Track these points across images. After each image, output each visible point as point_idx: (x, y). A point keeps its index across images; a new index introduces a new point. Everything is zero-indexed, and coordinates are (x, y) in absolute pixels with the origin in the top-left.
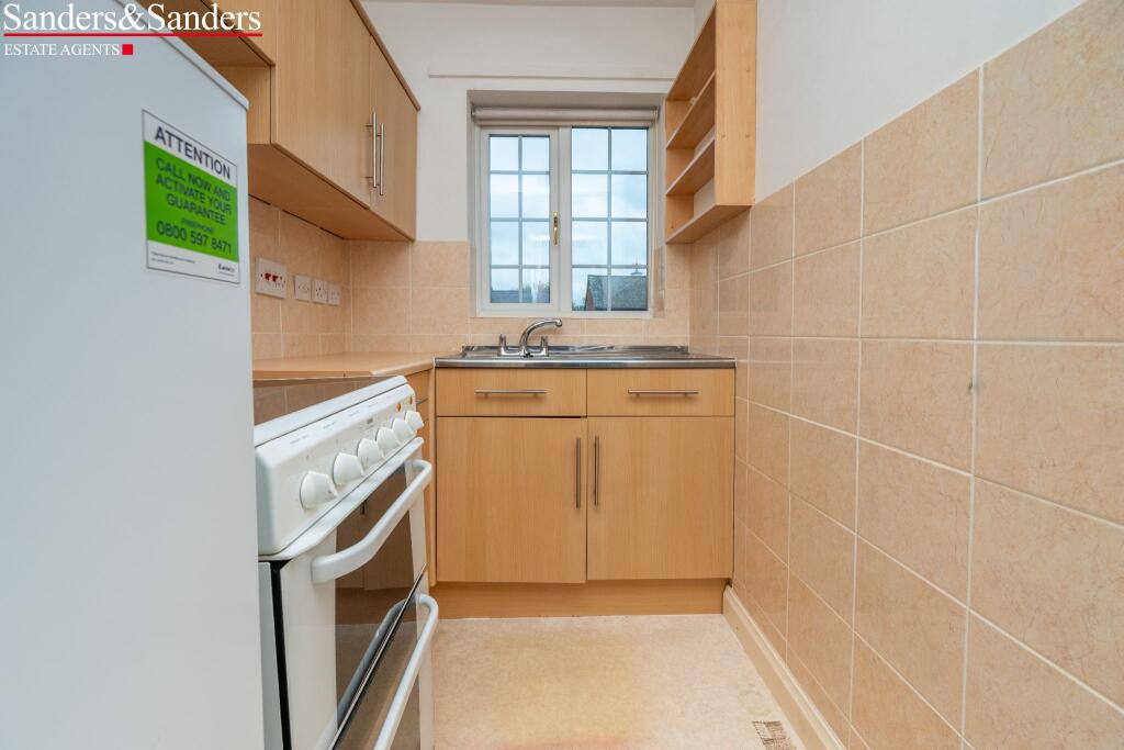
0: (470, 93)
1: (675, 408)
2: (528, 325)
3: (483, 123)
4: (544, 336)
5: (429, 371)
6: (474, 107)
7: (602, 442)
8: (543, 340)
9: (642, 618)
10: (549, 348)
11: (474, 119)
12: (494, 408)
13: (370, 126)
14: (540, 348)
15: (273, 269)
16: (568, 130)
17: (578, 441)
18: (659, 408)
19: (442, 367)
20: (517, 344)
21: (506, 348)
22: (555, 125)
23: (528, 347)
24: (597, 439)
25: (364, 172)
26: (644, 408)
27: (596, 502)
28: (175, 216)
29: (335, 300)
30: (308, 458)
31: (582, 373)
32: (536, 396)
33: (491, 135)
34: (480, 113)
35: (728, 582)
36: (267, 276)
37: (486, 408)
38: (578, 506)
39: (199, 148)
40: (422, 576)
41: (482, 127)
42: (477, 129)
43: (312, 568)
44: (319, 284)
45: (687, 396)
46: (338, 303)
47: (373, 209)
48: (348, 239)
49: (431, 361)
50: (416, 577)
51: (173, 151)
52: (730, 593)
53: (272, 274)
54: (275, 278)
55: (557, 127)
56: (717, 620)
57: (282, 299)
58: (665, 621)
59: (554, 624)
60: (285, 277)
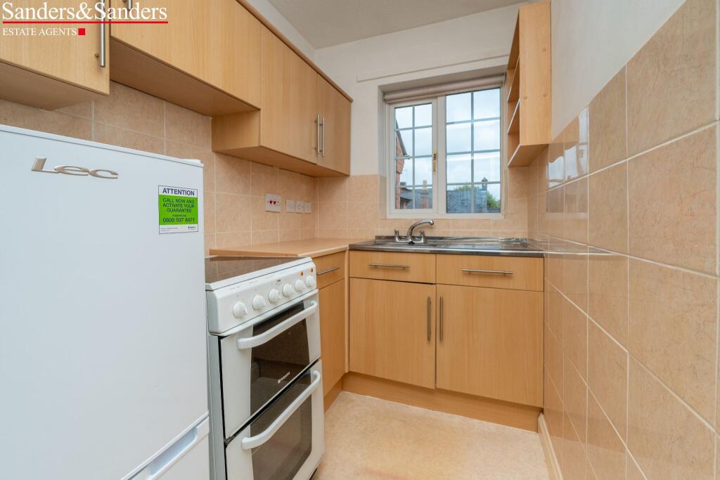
0: (380, 87)
1: (497, 283)
2: (413, 223)
3: (390, 102)
4: (422, 230)
5: (344, 251)
6: (384, 93)
7: (446, 301)
8: (423, 233)
9: (476, 421)
10: (426, 238)
11: (385, 100)
12: (381, 275)
13: (316, 122)
14: (420, 238)
15: (273, 198)
16: (444, 97)
17: (429, 299)
18: (486, 282)
19: (353, 248)
20: (405, 235)
21: (400, 238)
22: (434, 96)
23: (413, 237)
24: (441, 299)
25: (314, 146)
26: (475, 281)
27: (441, 339)
28: (170, 215)
29: (309, 210)
30: (237, 296)
31: (434, 256)
32: (405, 269)
33: (396, 108)
34: (387, 97)
35: (542, 411)
36: (271, 202)
37: (375, 274)
38: (429, 339)
39: (180, 190)
40: (317, 361)
41: (390, 104)
42: (387, 106)
43: (237, 343)
44: (299, 203)
45: (505, 275)
46: (310, 211)
47: (319, 164)
48: (317, 177)
49: (346, 246)
50: (311, 360)
51: (170, 194)
52: (542, 418)
53: (273, 200)
54: (275, 203)
55: (436, 97)
56: (532, 435)
57: (279, 213)
58: (492, 426)
59: (417, 410)
60: (280, 202)
